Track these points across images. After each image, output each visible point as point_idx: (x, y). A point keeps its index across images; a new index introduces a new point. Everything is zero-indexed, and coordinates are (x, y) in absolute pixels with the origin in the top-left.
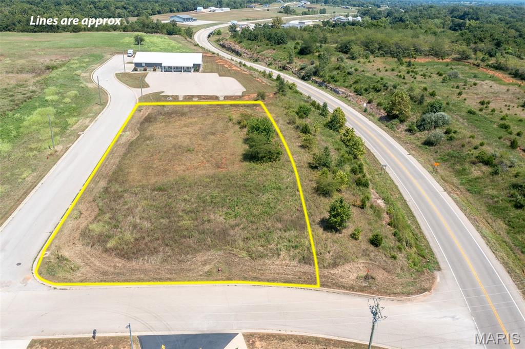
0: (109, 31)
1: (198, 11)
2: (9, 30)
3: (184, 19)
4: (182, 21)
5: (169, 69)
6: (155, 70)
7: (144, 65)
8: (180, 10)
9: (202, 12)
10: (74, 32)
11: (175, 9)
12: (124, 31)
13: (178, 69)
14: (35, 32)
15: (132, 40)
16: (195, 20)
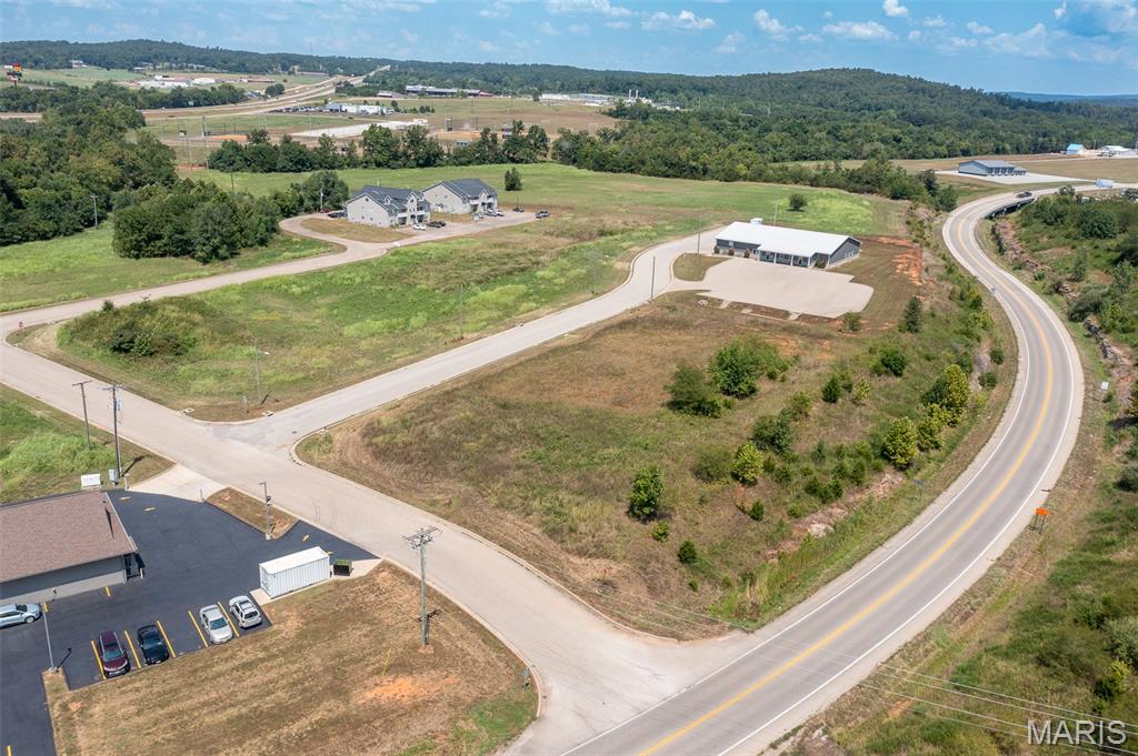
0: (785, 183)
1: (1068, 153)
2: (632, 171)
3: (990, 170)
4: (984, 172)
5: (767, 257)
6: (747, 256)
7: (731, 244)
8: (1025, 147)
9: (1079, 156)
10: (726, 181)
11: (1008, 147)
12: (812, 185)
13: (784, 259)
14: (668, 176)
15: (785, 202)
16: (1020, 173)
